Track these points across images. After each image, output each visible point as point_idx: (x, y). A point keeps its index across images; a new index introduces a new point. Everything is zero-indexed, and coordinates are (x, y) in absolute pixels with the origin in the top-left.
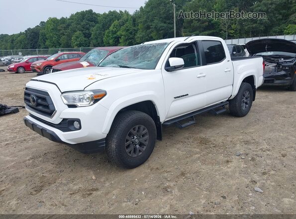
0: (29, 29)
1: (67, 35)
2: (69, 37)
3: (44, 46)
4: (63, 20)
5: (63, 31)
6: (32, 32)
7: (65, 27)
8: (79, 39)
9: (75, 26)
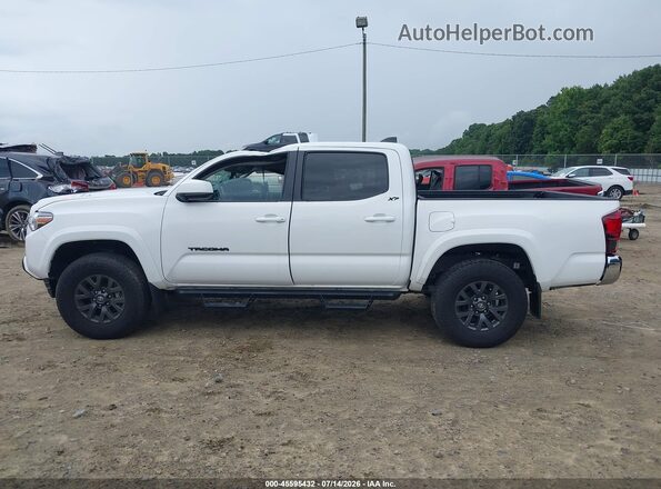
0: (520, 114)
1: (594, 125)
2: (598, 128)
3: (540, 149)
4: (596, 91)
5: (589, 114)
6: (526, 120)
7: (594, 108)
8: (620, 135)
9: (618, 102)
